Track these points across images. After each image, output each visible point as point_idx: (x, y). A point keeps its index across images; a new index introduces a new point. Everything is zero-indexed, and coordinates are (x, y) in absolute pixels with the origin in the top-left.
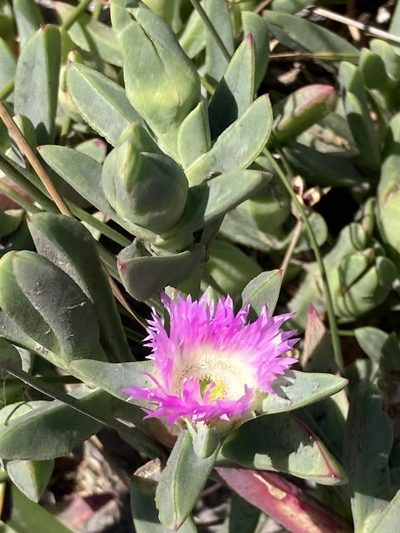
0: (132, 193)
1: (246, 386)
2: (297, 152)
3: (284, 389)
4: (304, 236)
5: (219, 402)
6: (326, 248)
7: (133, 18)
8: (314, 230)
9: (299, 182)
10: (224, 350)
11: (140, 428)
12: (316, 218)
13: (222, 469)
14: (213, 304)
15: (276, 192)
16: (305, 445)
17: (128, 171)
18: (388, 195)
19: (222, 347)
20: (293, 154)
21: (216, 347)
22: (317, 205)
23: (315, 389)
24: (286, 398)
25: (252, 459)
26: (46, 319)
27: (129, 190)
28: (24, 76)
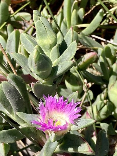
0: (36, 64)
1: (66, 121)
2: (85, 72)
3: (77, 123)
4: (86, 97)
5: (58, 126)
6: (93, 101)
7: (39, 19)
8: (90, 95)
9: (85, 81)
10: (60, 112)
11: (35, 141)
12: (90, 92)
13: (59, 155)
14: (58, 98)
15: (79, 83)
16: (83, 143)
17: (35, 57)
18: (111, 87)
19: (60, 111)
20: (84, 73)
21: (58, 111)
22: (90, 87)
23: (86, 123)
24: (78, 126)
25: (68, 149)
26: (10, 102)
27: (35, 63)
28: (9, 45)
